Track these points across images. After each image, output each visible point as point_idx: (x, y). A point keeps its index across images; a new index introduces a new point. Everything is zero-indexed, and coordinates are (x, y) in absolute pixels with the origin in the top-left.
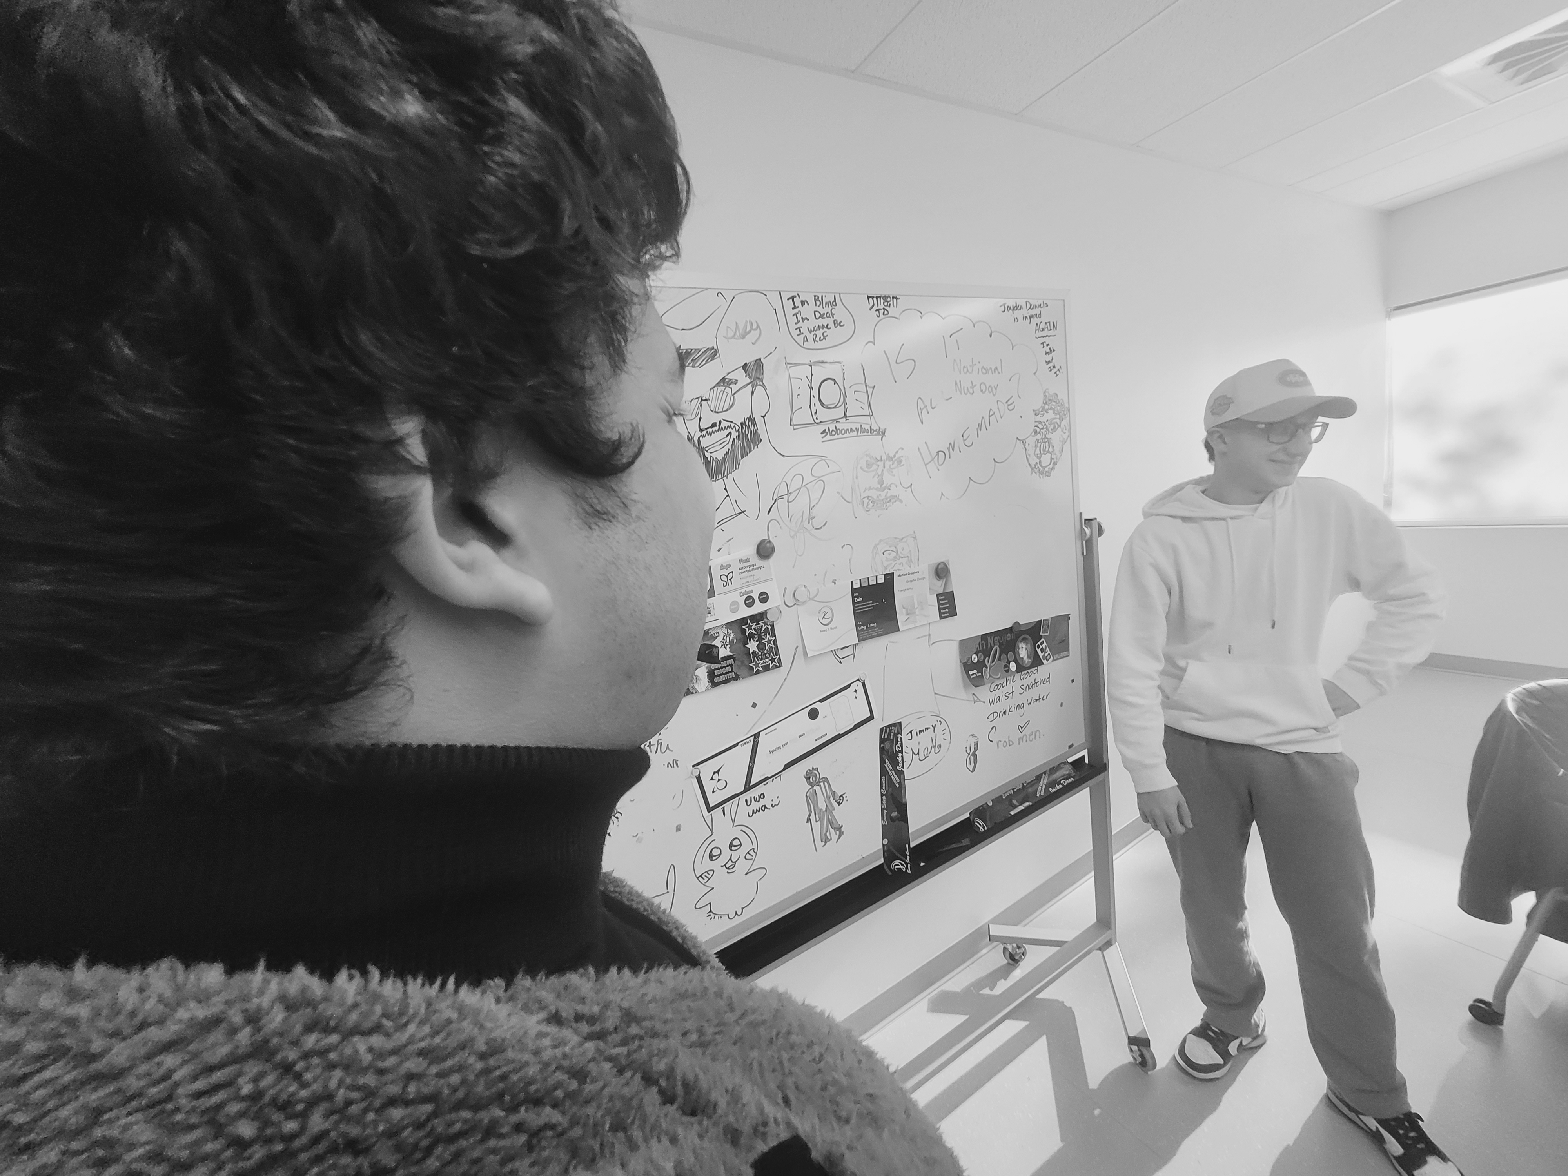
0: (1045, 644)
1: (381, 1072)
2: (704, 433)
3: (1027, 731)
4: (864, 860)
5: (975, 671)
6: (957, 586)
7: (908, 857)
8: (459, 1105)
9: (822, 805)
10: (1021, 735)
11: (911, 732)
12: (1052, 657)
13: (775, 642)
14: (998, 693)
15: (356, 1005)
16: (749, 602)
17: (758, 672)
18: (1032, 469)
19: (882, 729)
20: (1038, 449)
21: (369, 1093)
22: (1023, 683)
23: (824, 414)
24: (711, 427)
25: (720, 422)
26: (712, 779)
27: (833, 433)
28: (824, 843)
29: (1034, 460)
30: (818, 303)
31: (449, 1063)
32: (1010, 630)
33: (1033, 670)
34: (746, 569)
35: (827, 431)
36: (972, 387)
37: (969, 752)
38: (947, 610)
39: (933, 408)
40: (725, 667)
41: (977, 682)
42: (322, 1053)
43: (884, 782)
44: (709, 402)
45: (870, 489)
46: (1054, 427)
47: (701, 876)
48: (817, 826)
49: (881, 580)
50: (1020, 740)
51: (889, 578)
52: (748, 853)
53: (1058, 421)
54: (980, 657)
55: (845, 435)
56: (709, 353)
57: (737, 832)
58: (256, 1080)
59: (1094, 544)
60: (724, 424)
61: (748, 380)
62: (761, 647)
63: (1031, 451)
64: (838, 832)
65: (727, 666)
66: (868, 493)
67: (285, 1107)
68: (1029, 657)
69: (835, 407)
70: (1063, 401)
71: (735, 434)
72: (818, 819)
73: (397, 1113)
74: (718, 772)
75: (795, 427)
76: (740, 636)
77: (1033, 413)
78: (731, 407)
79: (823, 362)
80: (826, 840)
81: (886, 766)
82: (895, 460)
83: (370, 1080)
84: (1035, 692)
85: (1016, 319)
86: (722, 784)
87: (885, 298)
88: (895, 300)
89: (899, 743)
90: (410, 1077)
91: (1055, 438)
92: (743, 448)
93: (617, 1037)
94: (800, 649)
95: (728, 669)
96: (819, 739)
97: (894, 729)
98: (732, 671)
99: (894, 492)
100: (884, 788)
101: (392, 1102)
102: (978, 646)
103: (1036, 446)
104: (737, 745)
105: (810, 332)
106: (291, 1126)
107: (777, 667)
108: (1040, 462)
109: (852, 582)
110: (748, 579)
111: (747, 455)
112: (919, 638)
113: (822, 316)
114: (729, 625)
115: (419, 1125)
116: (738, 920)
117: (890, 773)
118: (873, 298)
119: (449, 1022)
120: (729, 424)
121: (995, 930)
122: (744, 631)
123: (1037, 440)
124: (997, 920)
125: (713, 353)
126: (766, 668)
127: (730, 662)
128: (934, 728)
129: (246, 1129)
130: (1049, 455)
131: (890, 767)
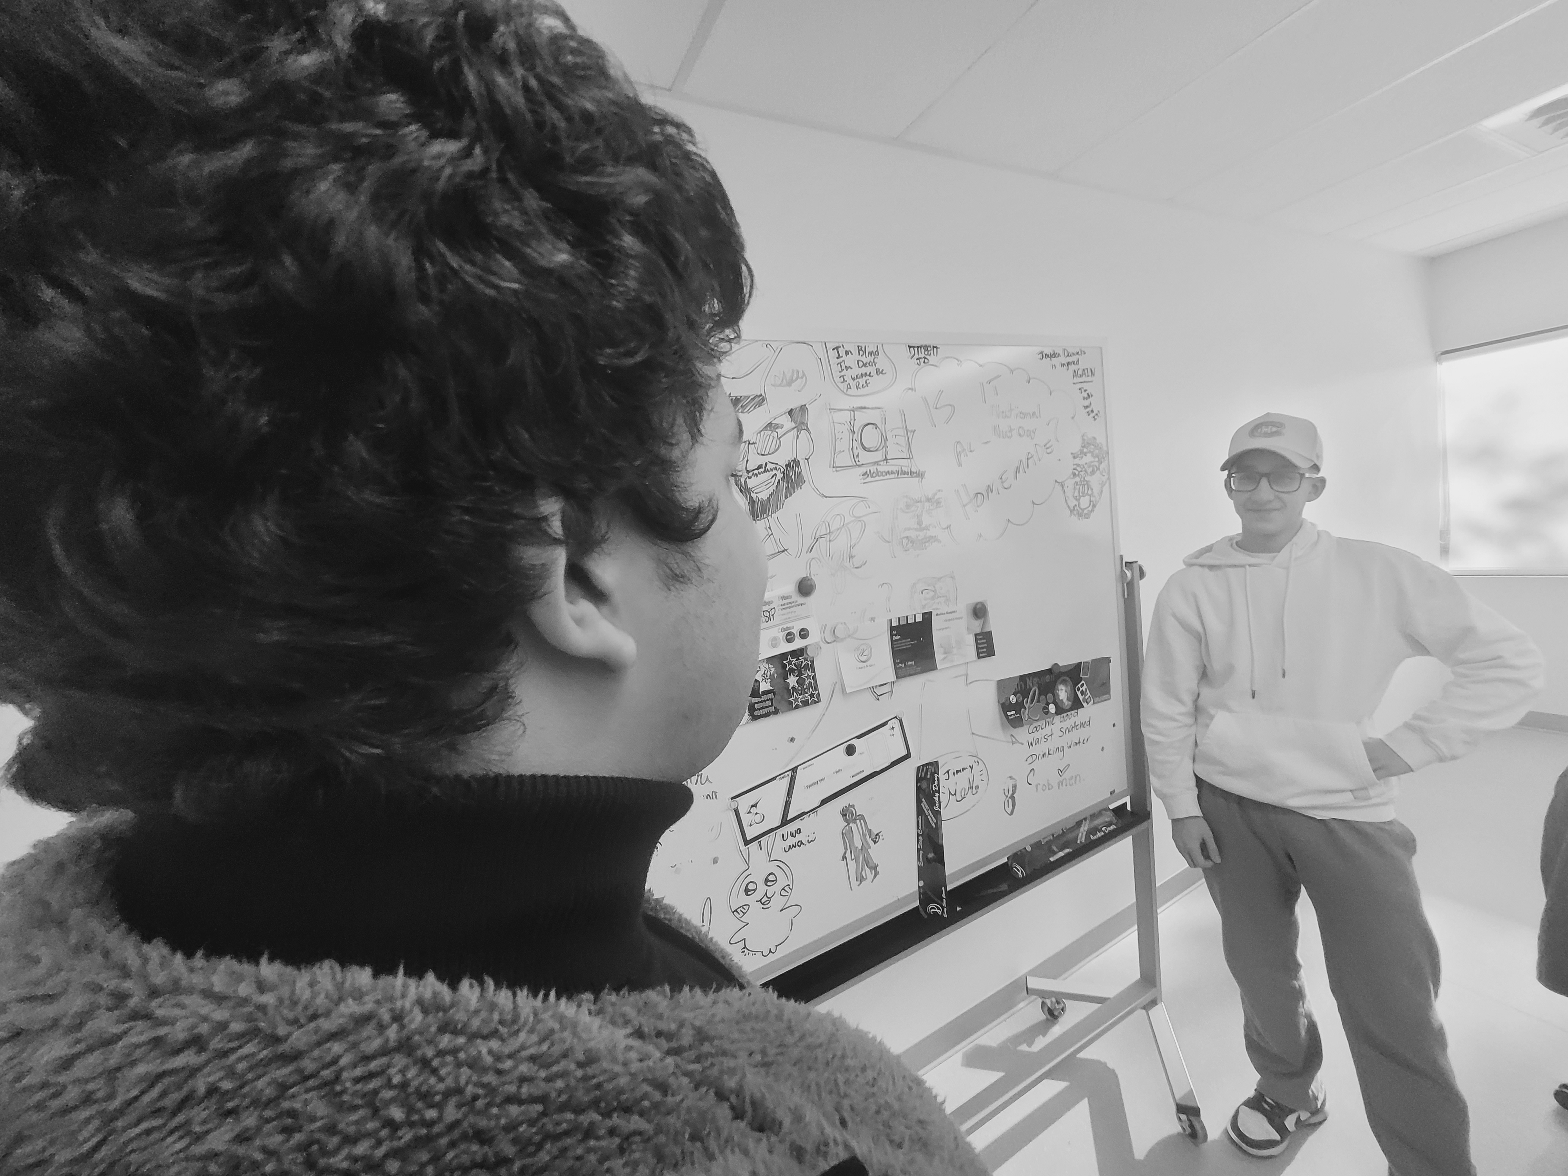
0: (1085, 686)
1: (499, 1072)
2: (751, 474)
3: (1067, 775)
4: (900, 902)
5: (1014, 712)
6: (994, 625)
7: (944, 900)
8: (563, 1108)
9: (858, 843)
10: (1061, 779)
11: (948, 772)
12: (1092, 701)
13: (814, 678)
14: (1037, 735)
15: (477, 1012)
16: (790, 638)
17: (797, 707)
18: (1072, 511)
19: (918, 768)
20: (1077, 491)
21: (491, 1090)
22: (1062, 725)
23: (865, 457)
24: (757, 469)
25: (766, 464)
26: (749, 812)
27: (874, 475)
28: (859, 882)
29: (1072, 503)
30: (861, 353)
31: (555, 1069)
32: (1049, 671)
33: (1073, 712)
34: (787, 606)
35: (868, 473)
36: (1011, 431)
37: (1007, 794)
38: (985, 650)
39: (971, 451)
40: (765, 701)
41: (1016, 722)
42: (454, 1051)
43: (920, 822)
44: (756, 445)
45: (909, 529)
46: (1093, 470)
47: (736, 911)
48: (852, 864)
49: (919, 619)
50: (1060, 783)
51: (928, 617)
52: (783, 889)
53: (1097, 464)
54: (1019, 698)
55: (886, 477)
56: (757, 400)
57: (772, 867)
58: (403, 1071)
59: (1136, 585)
60: (769, 466)
61: (793, 425)
62: (800, 682)
63: (1069, 492)
64: (873, 872)
65: (767, 700)
66: (907, 534)
67: (425, 1096)
68: (1068, 699)
69: (876, 450)
70: (1102, 445)
71: (780, 476)
72: (853, 857)
73: (514, 1110)
74: (755, 806)
75: (838, 469)
76: (780, 671)
77: (1071, 456)
78: (776, 450)
79: (865, 408)
80: (861, 879)
81: (922, 805)
82: (934, 501)
83: (490, 1078)
84: (1075, 735)
85: (1054, 366)
86: (758, 818)
87: (926, 347)
88: (935, 349)
89: (936, 782)
90: (523, 1080)
91: (1094, 480)
92: (787, 488)
93: (692, 1054)
94: (838, 686)
95: (769, 703)
96: (856, 775)
97: (931, 769)
98: (772, 705)
99: (932, 532)
100: (920, 828)
101: (510, 1100)
102: (1016, 686)
103: (1075, 489)
104: (774, 779)
105: (854, 379)
106: (431, 1114)
107: (816, 702)
108: (1079, 504)
109: (891, 620)
110: (790, 615)
111: (790, 495)
112: (957, 677)
113: (864, 365)
114: (770, 660)
115: (532, 1123)
116: (772, 958)
117: (926, 812)
118: (914, 347)
119: (552, 1031)
120: (774, 466)
121: (1034, 983)
122: (784, 666)
123: (1076, 483)
124: (1034, 972)
125: (760, 400)
126: (806, 703)
127: (770, 696)
128: (972, 768)
129: (397, 1113)
130: (1087, 498)
131: (927, 806)
